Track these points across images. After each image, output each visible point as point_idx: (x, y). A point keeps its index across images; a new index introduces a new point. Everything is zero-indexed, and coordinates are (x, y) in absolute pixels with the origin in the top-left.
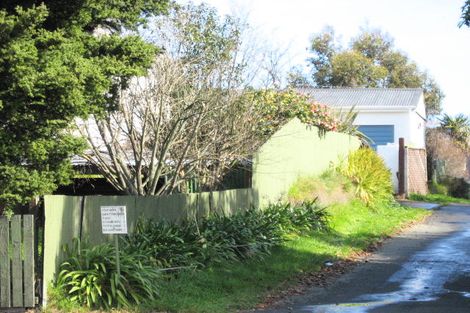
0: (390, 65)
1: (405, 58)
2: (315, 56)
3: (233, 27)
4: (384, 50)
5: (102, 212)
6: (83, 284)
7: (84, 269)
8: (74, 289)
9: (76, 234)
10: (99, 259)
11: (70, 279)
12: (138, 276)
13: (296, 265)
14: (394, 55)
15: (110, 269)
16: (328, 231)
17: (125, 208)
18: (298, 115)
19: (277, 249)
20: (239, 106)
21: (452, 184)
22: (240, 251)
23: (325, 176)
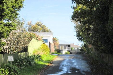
0: (43, 28)
1: (46, 26)
2: (28, 26)
3: (23, 20)
4: (41, 24)
5: (9, 57)
6: (5, 71)
7: (5, 68)
8: (3, 72)
9: (2, 61)
10: (8, 66)
11: (2, 70)
12: (16, 69)
13: (40, 67)
14: (44, 26)
15: (10, 68)
16: (41, 60)
17: (13, 56)
18: (34, 37)
19: (35, 64)
20: (25, 36)
21: (57, 51)
22: (30, 64)
23: (39, 49)
